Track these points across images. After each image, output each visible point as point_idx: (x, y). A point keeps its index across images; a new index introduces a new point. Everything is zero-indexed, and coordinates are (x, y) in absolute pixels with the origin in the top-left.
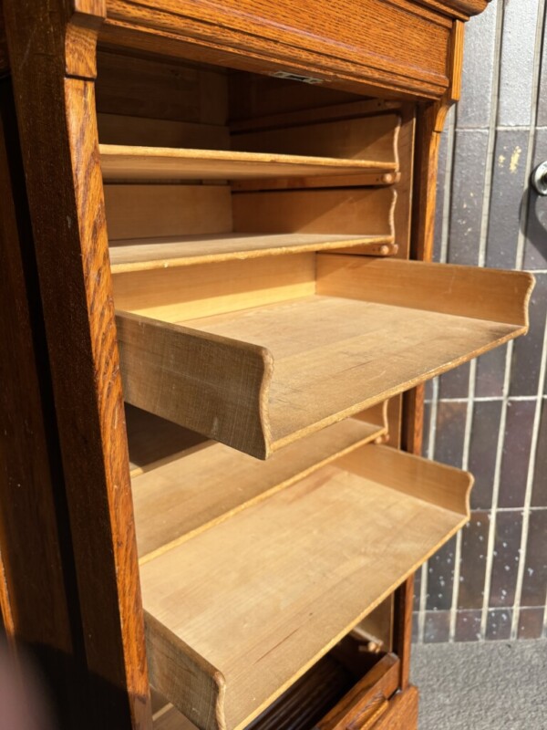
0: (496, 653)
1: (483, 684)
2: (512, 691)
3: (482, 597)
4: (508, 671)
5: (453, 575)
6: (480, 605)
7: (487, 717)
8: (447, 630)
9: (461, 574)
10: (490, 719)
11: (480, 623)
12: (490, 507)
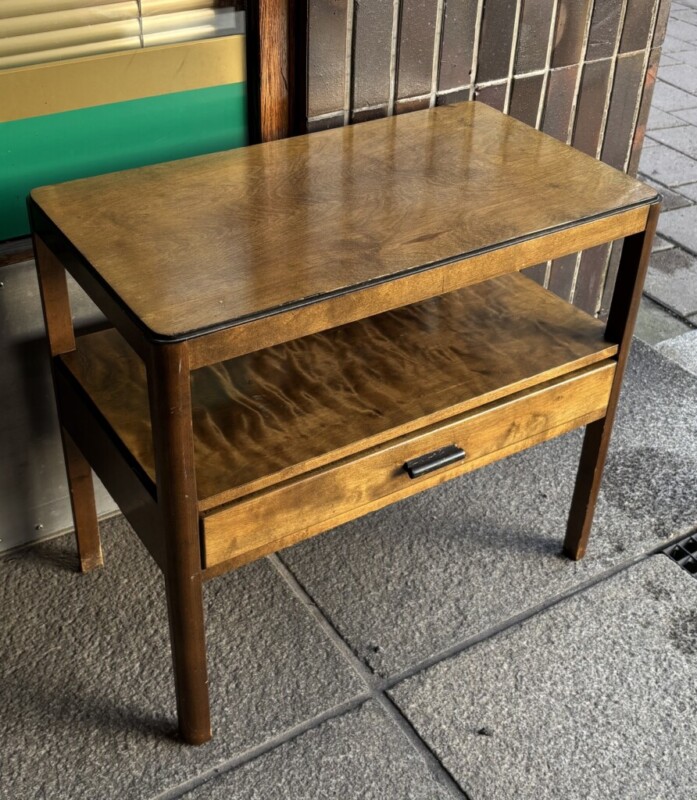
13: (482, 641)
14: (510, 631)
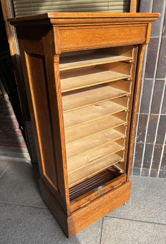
0: (160, 181)
1: (154, 187)
2: (161, 190)
3: (159, 167)
4: (162, 185)
5: (151, 160)
6: (158, 169)
7: (152, 194)
8: (148, 174)
9: (153, 160)
10: (153, 195)
11: (157, 173)
12: (163, 144)
13: (127, 219)
14: (134, 221)
